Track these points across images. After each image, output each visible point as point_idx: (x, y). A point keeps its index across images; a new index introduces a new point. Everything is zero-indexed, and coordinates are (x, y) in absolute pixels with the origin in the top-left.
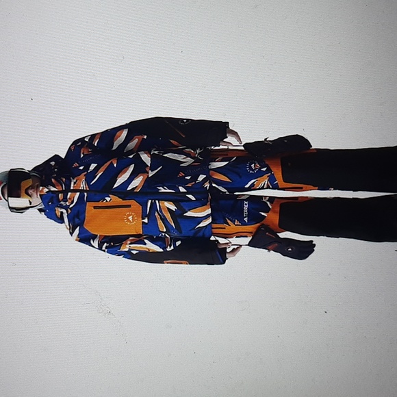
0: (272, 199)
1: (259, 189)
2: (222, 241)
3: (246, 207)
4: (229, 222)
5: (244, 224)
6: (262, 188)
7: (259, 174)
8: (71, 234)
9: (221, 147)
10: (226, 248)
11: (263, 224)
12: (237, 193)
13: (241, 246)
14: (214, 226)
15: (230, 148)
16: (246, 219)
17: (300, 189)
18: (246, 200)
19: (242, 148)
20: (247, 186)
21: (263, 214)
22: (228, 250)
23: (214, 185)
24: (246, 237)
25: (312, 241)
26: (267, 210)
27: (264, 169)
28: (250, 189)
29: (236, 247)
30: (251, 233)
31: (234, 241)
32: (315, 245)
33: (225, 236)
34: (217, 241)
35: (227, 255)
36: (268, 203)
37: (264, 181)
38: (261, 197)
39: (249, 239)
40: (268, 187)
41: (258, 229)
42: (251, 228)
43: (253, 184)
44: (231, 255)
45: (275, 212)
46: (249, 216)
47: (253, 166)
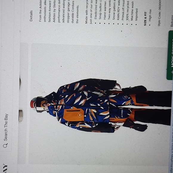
0: (132, 109)
1: (127, 105)
2: (113, 124)
3: (122, 112)
4: (116, 117)
5: (121, 118)
6: (128, 105)
7: (127, 100)
8: (58, 120)
9: (113, 90)
10: (114, 127)
11: (128, 118)
12: (119, 107)
13: (120, 126)
14: (110, 118)
15: (117, 90)
16: (122, 116)
17: (142, 106)
18: (122, 109)
19: (121, 90)
20: (123, 104)
21: (128, 114)
22: (115, 127)
23: (110, 103)
24: (122, 123)
25: (146, 125)
26: (130, 113)
27: (129, 98)
29: (118, 126)
30: (124, 121)
31: (118, 124)
32: (147, 126)
33: (114, 122)
34: (111, 124)
35: (115, 129)
36: (130, 110)
37: (129, 102)
38: (128, 108)
39: (123, 123)
40: (130, 105)
41: (127, 120)
42: (124, 120)
43: (125, 104)
44: (116, 129)
45: (133, 114)
46: (123, 115)
47: (125, 97)
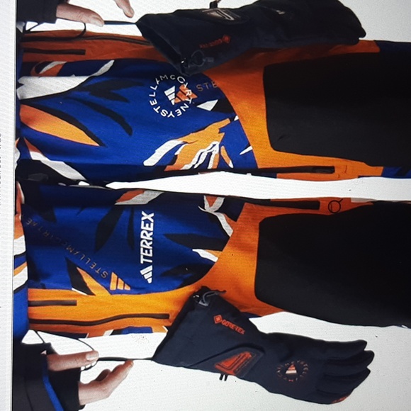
0: (233, 205)
1: (193, 171)
2: (63, 346)
3: (147, 233)
4: (90, 281)
5: (139, 287)
6: (203, 169)
7: (193, 122)
9: (61, 25)
10: (77, 372)
11: (204, 290)
12: (115, 185)
13: (128, 362)
14: (38, 294)
15: (93, 28)
16: (147, 273)
17: (326, 172)
18: (148, 207)
19: (135, 32)
20: (151, 162)
21: (204, 253)
22: (86, 378)
23: (36, 156)
24: (149, 330)
25: (364, 343)
26: (218, 240)
27: (209, 106)
28: (159, 172)
29: (111, 366)
30: (166, 316)
31: (107, 344)
32: (370, 356)
33: (76, 330)
34: (47, 347)
35: (83, 395)
36: (222, 218)
37: (208, 143)
38: (198, 199)
39: (158, 337)
40: (222, 167)
41: (189, 304)
42: (167, 301)
43: (171, 157)
44: (95, 393)
45: (243, 248)
46: (157, 261)
47: (170, 93)
